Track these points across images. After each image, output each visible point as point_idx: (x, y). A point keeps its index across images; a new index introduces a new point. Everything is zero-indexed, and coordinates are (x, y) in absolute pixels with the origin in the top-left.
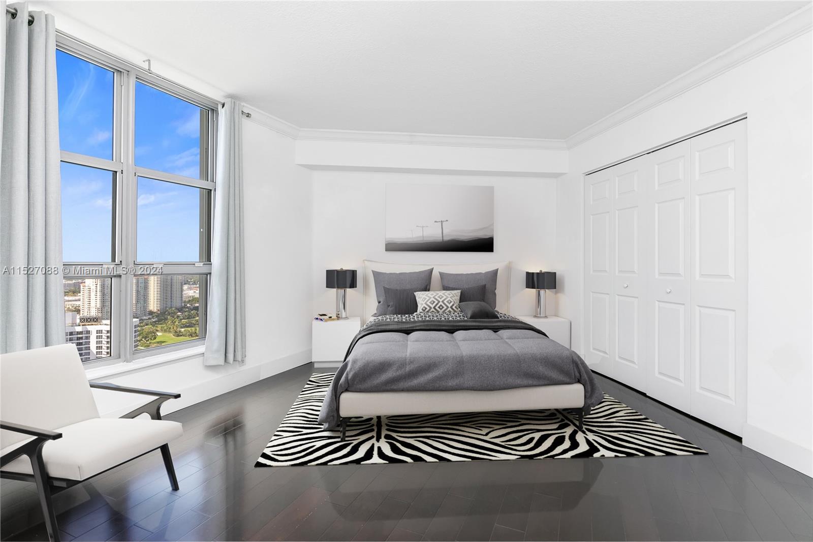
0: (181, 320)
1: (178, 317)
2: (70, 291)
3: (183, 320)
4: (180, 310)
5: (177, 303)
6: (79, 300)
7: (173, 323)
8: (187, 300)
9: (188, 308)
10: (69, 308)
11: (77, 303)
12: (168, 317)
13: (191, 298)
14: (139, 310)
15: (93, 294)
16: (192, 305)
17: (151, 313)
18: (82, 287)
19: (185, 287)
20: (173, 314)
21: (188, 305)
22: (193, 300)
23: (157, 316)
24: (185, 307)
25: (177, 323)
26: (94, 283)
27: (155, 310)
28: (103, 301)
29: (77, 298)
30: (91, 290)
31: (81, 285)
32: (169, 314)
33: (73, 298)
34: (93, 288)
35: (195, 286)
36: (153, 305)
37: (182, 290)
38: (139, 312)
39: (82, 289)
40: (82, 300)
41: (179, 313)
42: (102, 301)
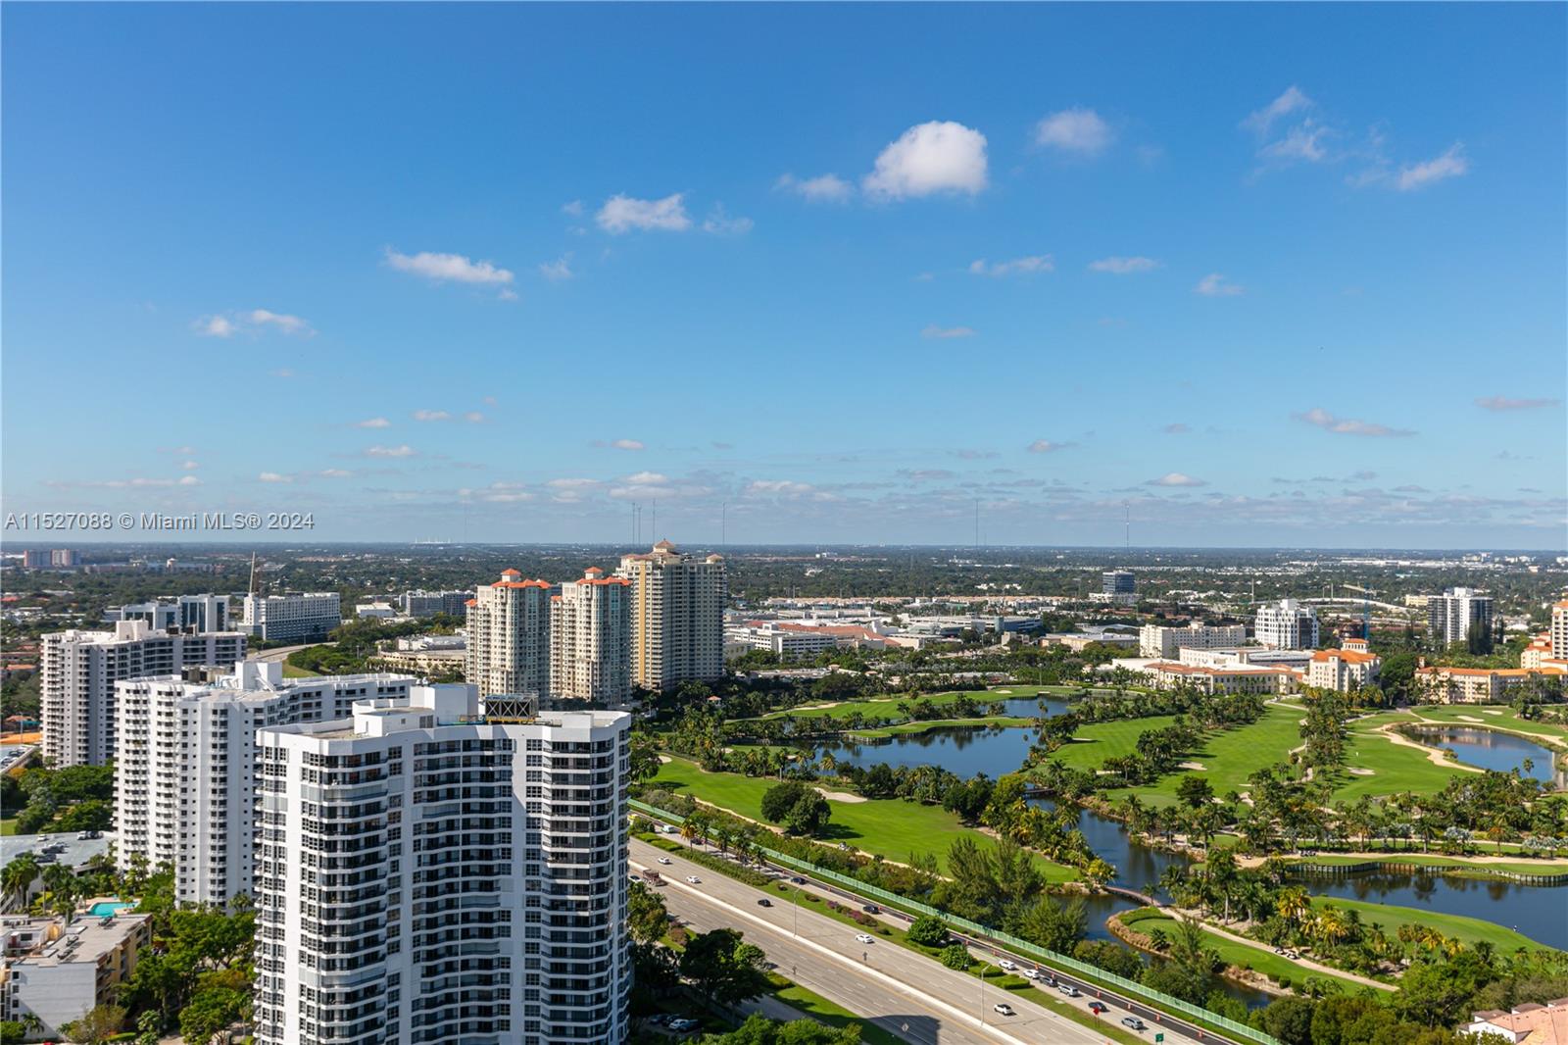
0: (721, 719)
1: (712, 709)
2: (436, 620)
3: (727, 721)
4: (720, 686)
5: (707, 668)
6: (461, 647)
7: (700, 726)
8: (733, 657)
9: (737, 681)
10: (436, 666)
11: (456, 656)
12: (687, 708)
13: (745, 653)
14: (608, 683)
15: (495, 630)
16: (748, 674)
17: (640, 693)
18: (469, 611)
19: (728, 616)
20: (697, 699)
21: (738, 674)
22: (749, 658)
23: (655, 704)
24: (729, 679)
25: (709, 729)
26: (498, 601)
27: (650, 686)
28: (520, 653)
29: (454, 640)
30: (492, 619)
31: (468, 604)
32: (687, 699)
33: (445, 641)
34: (496, 612)
35: (751, 613)
36: (645, 670)
37: (721, 629)
38: (608, 689)
39: (469, 617)
40: (468, 648)
41: (714, 699)
42: (518, 651)
